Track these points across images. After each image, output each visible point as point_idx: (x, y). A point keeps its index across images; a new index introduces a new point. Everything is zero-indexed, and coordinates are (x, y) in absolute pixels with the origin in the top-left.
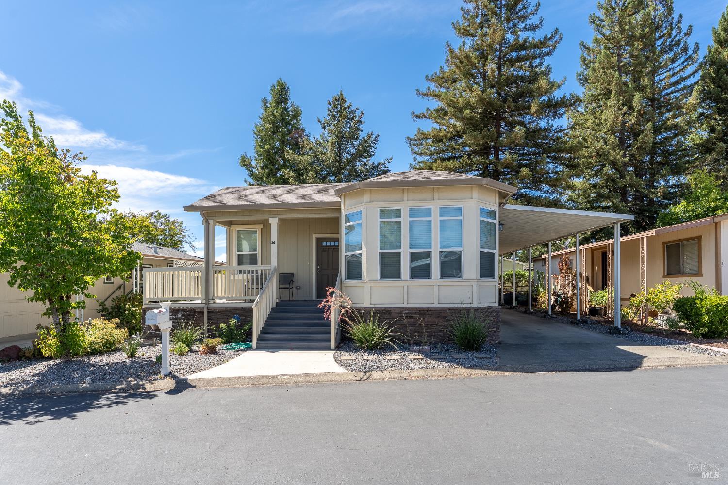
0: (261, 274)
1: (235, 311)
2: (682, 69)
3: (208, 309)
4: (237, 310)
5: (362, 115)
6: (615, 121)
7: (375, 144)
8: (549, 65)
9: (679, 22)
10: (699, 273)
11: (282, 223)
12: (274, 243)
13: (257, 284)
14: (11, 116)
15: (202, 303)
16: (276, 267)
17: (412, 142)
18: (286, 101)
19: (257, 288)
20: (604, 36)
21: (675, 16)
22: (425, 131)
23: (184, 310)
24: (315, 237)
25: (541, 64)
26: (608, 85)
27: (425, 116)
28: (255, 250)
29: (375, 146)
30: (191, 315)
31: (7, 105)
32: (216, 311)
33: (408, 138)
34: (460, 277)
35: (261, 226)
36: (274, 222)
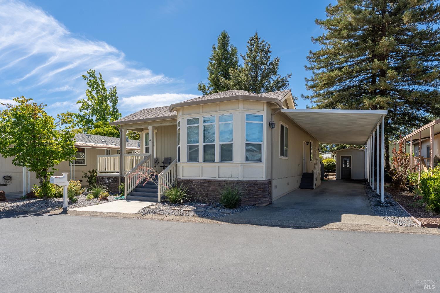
3: (121, 177)
12: (150, 140)
14: (93, 77)
16: (151, 154)
17: (311, 60)
18: (227, 45)
31: (91, 71)
34: (231, 160)
35: (156, 131)
36: (150, 129)
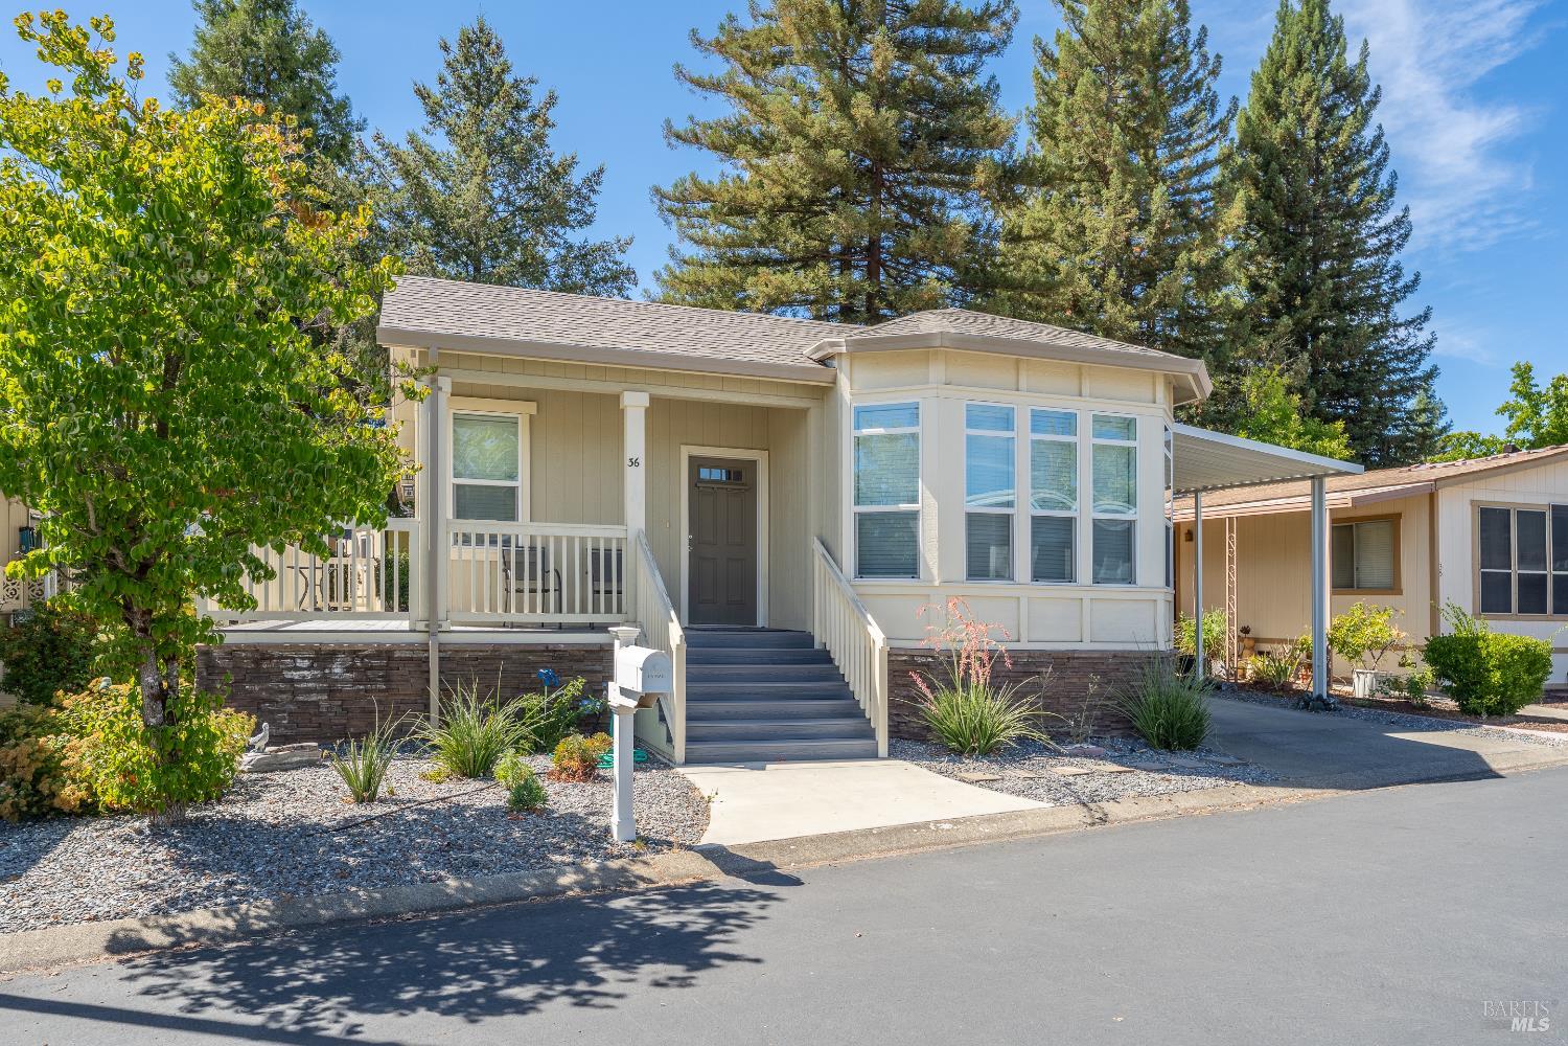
0: (533, 549)
1: (521, 656)
2: (1207, 146)
4: (530, 652)
5: (552, 101)
6: (1113, 235)
7: (594, 191)
8: (993, 77)
9: (1200, 44)
10: (1394, 588)
11: (659, 410)
12: (635, 463)
13: (533, 578)
15: (411, 631)
16: (641, 532)
17: (665, 201)
19: (533, 591)
20: (1084, 36)
21: (1193, 26)
22: (704, 180)
23: (355, 652)
24: (686, 451)
25: (972, 70)
26: (1095, 151)
27: (697, 140)
28: (512, 476)
29: (594, 198)
30: (380, 668)
32: (460, 655)
33: (657, 191)
34: (1132, 581)
35: (532, 408)
36: (635, 404)
